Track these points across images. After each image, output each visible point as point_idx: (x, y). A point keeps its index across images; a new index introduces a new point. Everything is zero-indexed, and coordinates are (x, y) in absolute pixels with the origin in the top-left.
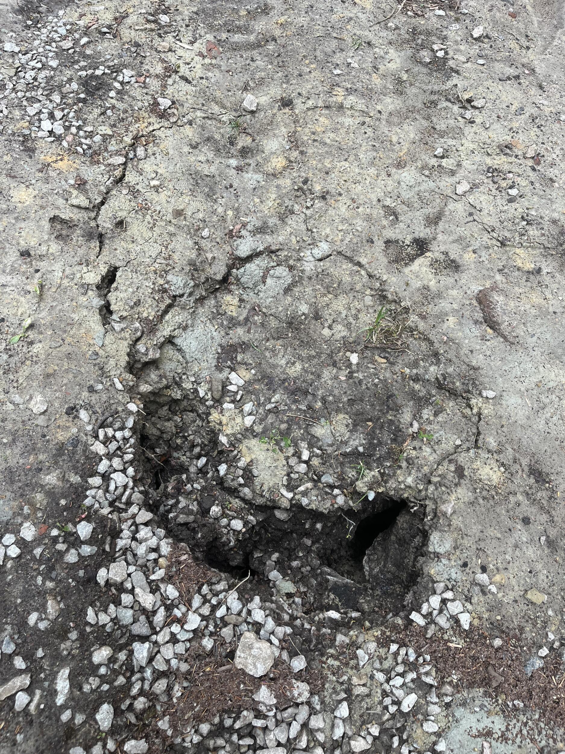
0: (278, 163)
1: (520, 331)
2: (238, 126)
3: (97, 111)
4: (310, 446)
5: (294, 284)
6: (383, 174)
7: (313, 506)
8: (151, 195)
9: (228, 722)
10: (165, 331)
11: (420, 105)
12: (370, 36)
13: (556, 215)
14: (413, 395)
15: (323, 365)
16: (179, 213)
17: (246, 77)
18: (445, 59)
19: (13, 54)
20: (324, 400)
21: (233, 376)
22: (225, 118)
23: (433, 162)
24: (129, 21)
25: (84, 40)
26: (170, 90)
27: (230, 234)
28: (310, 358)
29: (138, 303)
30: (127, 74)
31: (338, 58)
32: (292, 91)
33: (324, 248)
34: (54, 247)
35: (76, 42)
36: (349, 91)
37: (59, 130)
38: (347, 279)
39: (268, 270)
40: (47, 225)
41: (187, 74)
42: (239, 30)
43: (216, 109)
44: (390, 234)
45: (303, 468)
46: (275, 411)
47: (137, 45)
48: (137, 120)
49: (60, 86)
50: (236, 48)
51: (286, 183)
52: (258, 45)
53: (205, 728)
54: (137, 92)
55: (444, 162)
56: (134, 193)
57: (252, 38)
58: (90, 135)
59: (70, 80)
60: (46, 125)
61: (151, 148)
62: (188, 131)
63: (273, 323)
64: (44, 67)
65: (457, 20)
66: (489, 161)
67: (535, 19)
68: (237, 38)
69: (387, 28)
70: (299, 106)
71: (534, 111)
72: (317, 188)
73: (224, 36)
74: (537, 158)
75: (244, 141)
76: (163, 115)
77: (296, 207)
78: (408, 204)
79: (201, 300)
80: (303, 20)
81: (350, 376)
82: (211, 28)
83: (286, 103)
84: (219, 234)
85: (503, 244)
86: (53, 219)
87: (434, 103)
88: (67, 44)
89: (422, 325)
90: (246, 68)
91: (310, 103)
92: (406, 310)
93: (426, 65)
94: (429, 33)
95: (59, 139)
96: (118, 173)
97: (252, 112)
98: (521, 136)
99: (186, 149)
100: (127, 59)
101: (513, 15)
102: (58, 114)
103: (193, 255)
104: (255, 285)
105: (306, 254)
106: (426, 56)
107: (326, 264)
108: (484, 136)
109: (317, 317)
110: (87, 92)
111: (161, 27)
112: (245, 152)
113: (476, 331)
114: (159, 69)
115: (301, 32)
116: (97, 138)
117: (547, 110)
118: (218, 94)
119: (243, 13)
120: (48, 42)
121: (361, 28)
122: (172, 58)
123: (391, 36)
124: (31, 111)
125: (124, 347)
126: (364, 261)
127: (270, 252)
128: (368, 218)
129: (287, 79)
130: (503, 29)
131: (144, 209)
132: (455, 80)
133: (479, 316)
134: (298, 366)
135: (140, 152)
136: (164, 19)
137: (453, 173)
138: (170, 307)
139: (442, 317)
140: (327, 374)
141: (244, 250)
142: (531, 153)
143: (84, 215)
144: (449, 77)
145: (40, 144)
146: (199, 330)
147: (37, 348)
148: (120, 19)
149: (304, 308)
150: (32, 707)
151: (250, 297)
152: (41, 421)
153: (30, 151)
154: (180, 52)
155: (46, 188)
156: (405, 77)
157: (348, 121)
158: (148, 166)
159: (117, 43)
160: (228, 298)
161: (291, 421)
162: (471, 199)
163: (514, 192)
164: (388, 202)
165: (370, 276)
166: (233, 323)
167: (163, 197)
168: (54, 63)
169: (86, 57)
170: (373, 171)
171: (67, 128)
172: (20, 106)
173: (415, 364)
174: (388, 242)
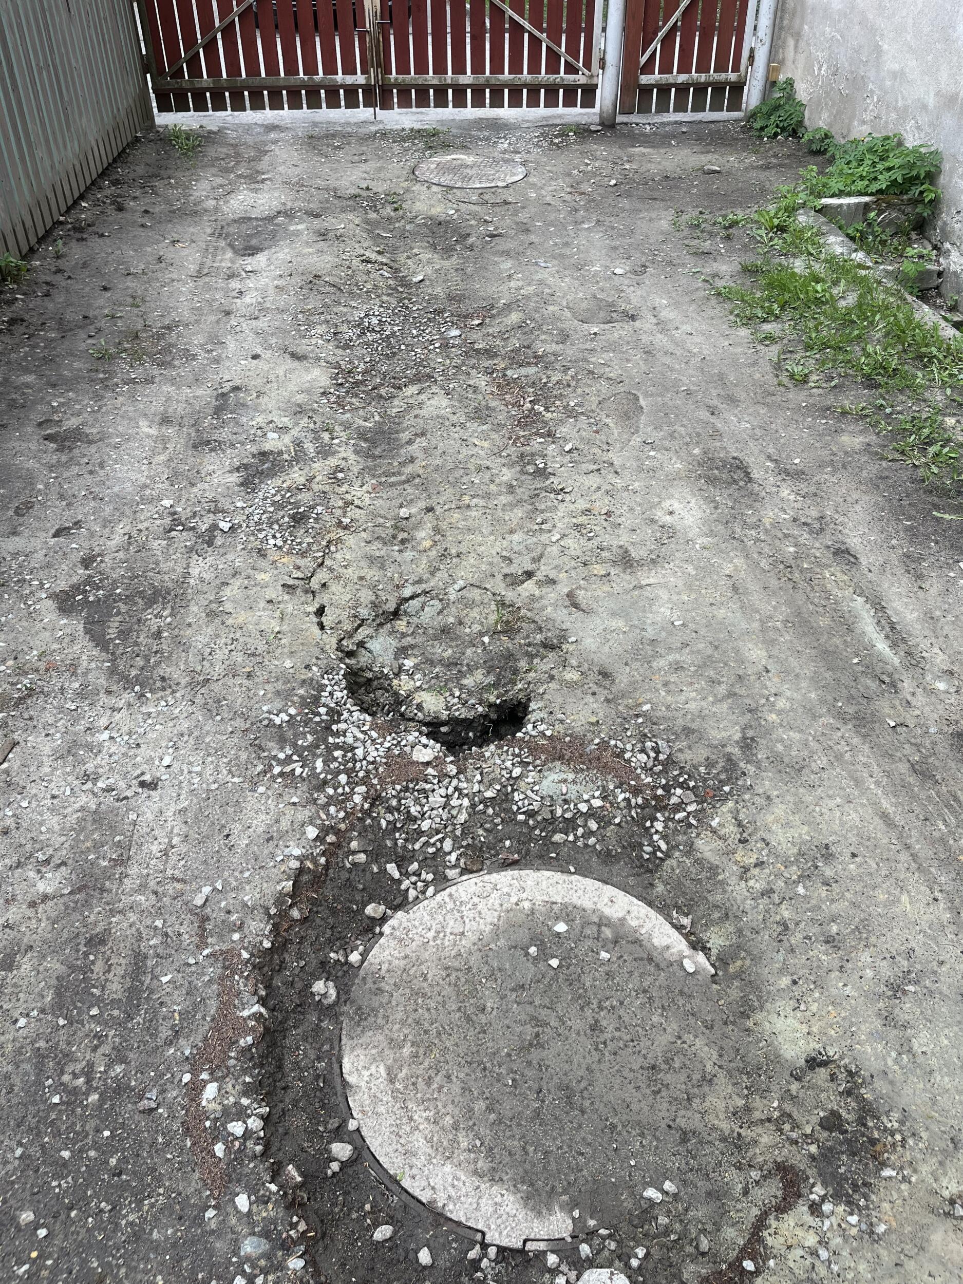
0: (427, 544)
1: (594, 606)
2: (397, 528)
3: (302, 531)
4: (460, 689)
5: (444, 609)
6: (500, 538)
7: (463, 716)
8: (341, 570)
9: (411, 786)
10: (359, 637)
11: (526, 498)
12: (488, 463)
13: (622, 543)
14: (528, 654)
15: (466, 647)
16: (361, 578)
17: (401, 500)
18: (545, 469)
19: (243, 508)
20: (468, 665)
21: (406, 662)
22: (388, 525)
23: (537, 527)
24: (317, 480)
25: (288, 495)
26: (349, 514)
27: (398, 587)
28: (457, 646)
29: (340, 622)
30: (319, 509)
31: (465, 479)
32: (432, 502)
33: (461, 583)
34: (286, 597)
35: (283, 496)
36: (473, 497)
37: (280, 543)
38: (478, 598)
39: (425, 603)
40: (280, 588)
41: (360, 504)
42: (394, 474)
43: (381, 520)
44: (507, 570)
45: (456, 700)
46: (437, 677)
47: (324, 492)
48: (329, 532)
49: (277, 521)
50: (393, 485)
51: (433, 553)
52: (408, 481)
53: (398, 787)
54: (328, 518)
55: (543, 527)
56: (331, 570)
57: (403, 478)
58: (300, 544)
59: (283, 517)
60: (272, 542)
61: (339, 546)
62: (363, 535)
63: (431, 631)
64: (265, 512)
65: (553, 442)
66: (574, 520)
67: (616, 432)
68: (393, 479)
69: (501, 456)
70: (439, 510)
71: (609, 487)
72: (454, 552)
73: (383, 480)
74: (608, 514)
75: (402, 536)
76: (346, 528)
77: (442, 567)
78: (519, 553)
79: (381, 625)
80: (438, 461)
81: (485, 649)
82: (374, 476)
83: (430, 510)
84: (390, 587)
85: (585, 565)
86: (283, 585)
87: (537, 495)
88: (278, 498)
89: (529, 614)
90: (400, 495)
91: (446, 507)
92: (519, 608)
93: (531, 474)
94: (533, 455)
95: (280, 548)
96: (320, 561)
97: (407, 519)
98: (598, 503)
99: (363, 544)
100: (318, 501)
101: (597, 432)
102: (278, 535)
103: (374, 598)
104: (417, 612)
105: (451, 590)
106: (531, 469)
107: (464, 592)
108: (572, 507)
109: (461, 623)
110: (295, 521)
111: (339, 480)
112: (403, 542)
113: (565, 611)
114: (340, 503)
115: (437, 469)
116: (304, 545)
117: (619, 486)
118: (382, 512)
119: (396, 464)
120: (266, 498)
121: (481, 459)
122: (348, 497)
123: (504, 461)
124: (261, 536)
125: (334, 641)
126: (488, 586)
127: (426, 593)
128: (491, 564)
129: (429, 496)
130: (589, 442)
131: (338, 577)
132: (552, 479)
133: (567, 603)
134: (450, 651)
135: (333, 548)
136: (340, 475)
137: (550, 531)
138: (360, 626)
139: (543, 608)
140: (469, 652)
141: (407, 592)
142: (604, 511)
143: (302, 582)
144: (547, 479)
145: (269, 552)
146: (381, 639)
147: (283, 641)
148: (310, 480)
149: (451, 620)
150: (304, 775)
151: (415, 620)
152: (291, 671)
153: (264, 556)
154: (353, 493)
155: (276, 572)
156: (515, 483)
157: (474, 514)
158: (338, 556)
159: (311, 493)
160: (399, 622)
161: (447, 681)
162: (562, 543)
163: (591, 535)
164: (504, 553)
165: (494, 595)
166: (404, 635)
167: (350, 570)
168: (271, 509)
169: (291, 503)
170: (492, 538)
171: (285, 542)
172: (253, 534)
173: (528, 637)
174: (505, 576)
